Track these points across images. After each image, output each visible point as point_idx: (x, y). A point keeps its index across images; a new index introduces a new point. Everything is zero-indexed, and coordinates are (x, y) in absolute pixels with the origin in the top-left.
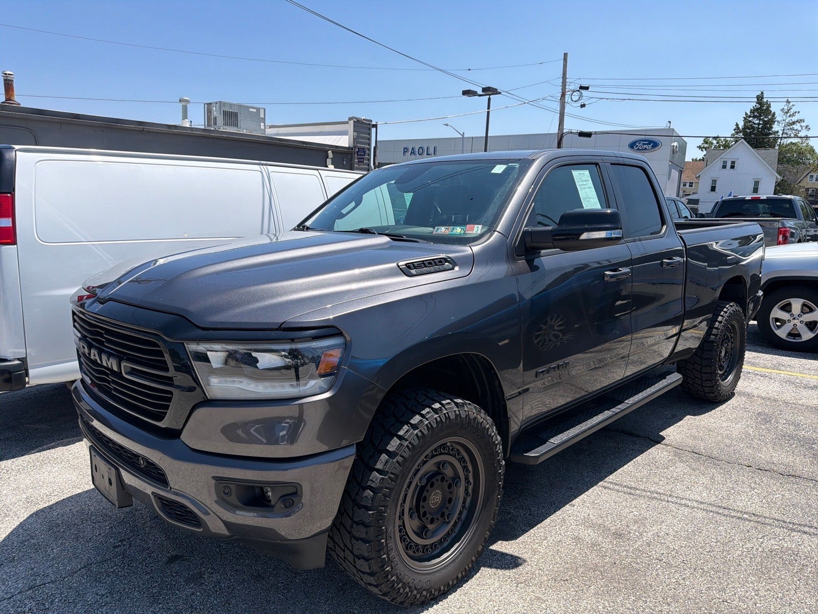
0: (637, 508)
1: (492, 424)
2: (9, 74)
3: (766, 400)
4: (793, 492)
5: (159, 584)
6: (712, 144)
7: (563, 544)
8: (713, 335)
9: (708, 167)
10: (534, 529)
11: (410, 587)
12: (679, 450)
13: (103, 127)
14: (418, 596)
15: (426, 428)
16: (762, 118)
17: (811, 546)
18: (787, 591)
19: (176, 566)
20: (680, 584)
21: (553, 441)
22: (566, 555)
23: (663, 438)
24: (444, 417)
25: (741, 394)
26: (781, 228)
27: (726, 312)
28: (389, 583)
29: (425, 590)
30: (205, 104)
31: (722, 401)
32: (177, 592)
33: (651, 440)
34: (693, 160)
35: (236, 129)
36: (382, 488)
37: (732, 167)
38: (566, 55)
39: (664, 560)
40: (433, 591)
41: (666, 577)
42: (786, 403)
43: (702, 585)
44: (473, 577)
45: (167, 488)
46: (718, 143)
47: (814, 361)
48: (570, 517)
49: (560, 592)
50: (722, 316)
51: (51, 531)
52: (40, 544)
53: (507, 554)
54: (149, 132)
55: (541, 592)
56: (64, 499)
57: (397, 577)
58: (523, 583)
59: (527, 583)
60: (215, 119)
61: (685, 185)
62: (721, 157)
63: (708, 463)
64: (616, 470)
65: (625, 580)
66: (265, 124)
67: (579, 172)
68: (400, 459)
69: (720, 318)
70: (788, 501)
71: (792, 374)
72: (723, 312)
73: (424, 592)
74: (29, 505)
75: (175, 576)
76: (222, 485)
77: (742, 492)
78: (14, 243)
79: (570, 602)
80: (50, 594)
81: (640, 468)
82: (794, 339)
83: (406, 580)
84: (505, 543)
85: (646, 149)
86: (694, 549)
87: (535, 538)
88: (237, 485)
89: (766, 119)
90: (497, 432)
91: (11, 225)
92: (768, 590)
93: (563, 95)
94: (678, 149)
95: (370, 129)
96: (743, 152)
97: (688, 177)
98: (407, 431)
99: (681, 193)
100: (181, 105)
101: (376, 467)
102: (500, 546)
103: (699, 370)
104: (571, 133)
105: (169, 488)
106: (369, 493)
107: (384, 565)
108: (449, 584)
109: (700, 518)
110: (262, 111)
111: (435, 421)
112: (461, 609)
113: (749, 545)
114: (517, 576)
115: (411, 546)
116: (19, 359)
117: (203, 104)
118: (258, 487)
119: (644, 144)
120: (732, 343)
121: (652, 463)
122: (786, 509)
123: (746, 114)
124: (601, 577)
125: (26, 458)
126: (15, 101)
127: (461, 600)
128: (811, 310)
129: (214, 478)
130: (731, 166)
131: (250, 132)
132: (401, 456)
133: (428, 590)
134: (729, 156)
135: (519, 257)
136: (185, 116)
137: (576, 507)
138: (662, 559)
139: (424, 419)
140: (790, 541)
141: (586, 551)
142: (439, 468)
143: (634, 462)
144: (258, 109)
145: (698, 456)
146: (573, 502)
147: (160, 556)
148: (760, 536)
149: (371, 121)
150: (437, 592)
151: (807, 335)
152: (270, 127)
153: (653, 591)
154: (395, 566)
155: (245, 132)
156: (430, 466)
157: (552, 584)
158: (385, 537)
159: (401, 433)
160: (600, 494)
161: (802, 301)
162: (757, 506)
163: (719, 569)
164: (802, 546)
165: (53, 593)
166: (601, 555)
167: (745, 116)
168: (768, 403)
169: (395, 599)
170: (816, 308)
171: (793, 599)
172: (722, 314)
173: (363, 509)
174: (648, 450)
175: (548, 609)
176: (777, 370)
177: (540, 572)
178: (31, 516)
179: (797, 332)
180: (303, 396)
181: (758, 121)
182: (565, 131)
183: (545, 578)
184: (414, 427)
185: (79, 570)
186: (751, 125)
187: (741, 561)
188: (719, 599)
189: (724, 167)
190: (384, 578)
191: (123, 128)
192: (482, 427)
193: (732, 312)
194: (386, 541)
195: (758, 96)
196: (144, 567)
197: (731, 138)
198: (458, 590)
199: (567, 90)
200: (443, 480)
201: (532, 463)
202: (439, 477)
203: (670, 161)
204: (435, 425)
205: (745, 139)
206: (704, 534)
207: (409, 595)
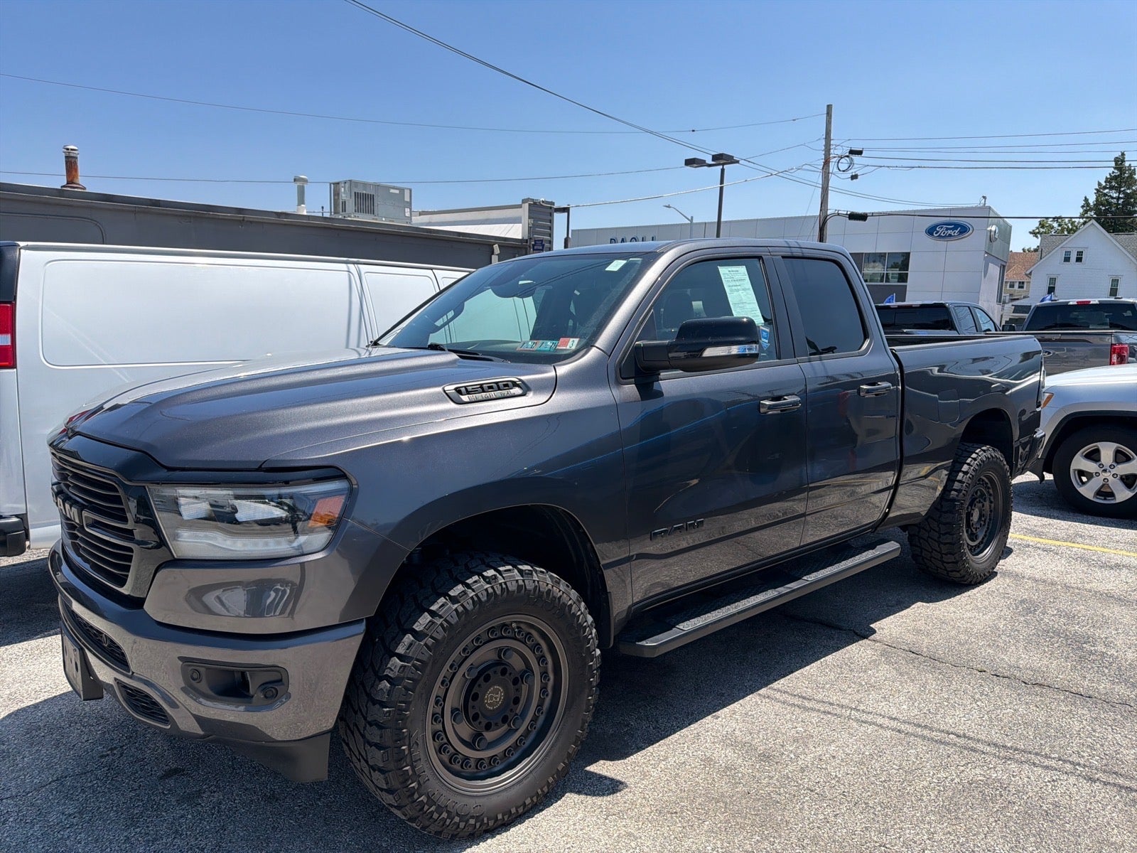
0: (804, 722)
1: (578, 600)
2: (72, 150)
3: (1040, 583)
4: (1031, 706)
5: (144, 804)
6: (1053, 227)
7: (687, 767)
8: (955, 490)
9: (1042, 260)
10: (654, 746)
11: (448, 812)
12: (891, 647)
13: (190, 217)
14: (462, 825)
15: (471, 601)
16: (1122, 189)
17: (1030, 778)
18: (974, 835)
19: (171, 782)
20: (828, 822)
21: (681, 627)
22: (685, 781)
23: (874, 632)
24: (500, 588)
25: (1005, 574)
26: (1115, 345)
27: (975, 459)
28: (415, 804)
29: (472, 817)
30: (330, 184)
31: (973, 583)
32: (164, 813)
33: (856, 634)
34: (1024, 250)
35: (372, 216)
36: (403, 679)
37: (1079, 259)
38: (829, 107)
39: (818, 790)
40: (485, 820)
41: (813, 813)
42: (1067, 587)
43: (859, 824)
44: (552, 805)
45: (129, 672)
46: (1059, 225)
47: (1129, 530)
48: (707, 732)
49: (662, 827)
50: (968, 464)
51: (28, 736)
52: (10, 750)
53: (606, 778)
54: (251, 222)
55: (636, 827)
56: (55, 697)
57: (428, 797)
58: (615, 815)
59: (621, 814)
60: (344, 203)
61: (1012, 286)
62: (1062, 245)
63: (926, 665)
64: (792, 672)
65: (755, 815)
66: (411, 209)
67: (730, 269)
68: (430, 641)
69: (965, 468)
70: (1020, 718)
71: (1091, 548)
72: (970, 459)
73: (470, 820)
74: (10, 703)
75: (166, 794)
76: (190, 668)
77: (959, 705)
78: (13, 366)
79: (671, 840)
80: (5, 811)
81: (827, 671)
82: (1105, 499)
83: (442, 802)
84: (608, 763)
85: (950, 235)
86: (864, 778)
87: (651, 758)
88: (207, 668)
89: (1128, 191)
90: (587, 611)
91: (10, 344)
92: (949, 832)
93: (827, 163)
94: (997, 235)
95: (551, 215)
96: (1095, 239)
97: (1016, 274)
98: (443, 605)
99: (1006, 296)
100: (295, 186)
101: (396, 651)
102: (602, 768)
103: (936, 538)
104: (838, 214)
105: (131, 673)
106: (385, 684)
107: (407, 780)
108: (511, 811)
109: (887, 737)
110: (407, 193)
111: (485, 593)
112: (522, 845)
113: (942, 775)
114: (611, 806)
115: (456, 758)
116: (17, 516)
117: (328, 184)
118: (238, 671)
119: (947, 229)
120: (991, 502)
121: (846, 664)
122: (1013, 728)
123: (1099, 184)
124: (723, 810)
125: (25, 644)
126: (79, 184)
127: (526, 834)
128: (1128, 459)
129: (180, 658)
130: (1077, 258)
131: (390, 221)
132: (432, 637)
133: (477, 818)
134: (1073, 244)
135: (625, 381)
136: (301, 201)
137: (720, 719)
138: (815, 790)
139: (470, 590)
140: (1002, 770)
141: (715, 776)
142: (500, 657)
143: (821, 663)
144: (402, 190)
145: (914, 655)
146: (719, 712)
147: (156, 769)
148: (962, 763)
149: (553, 204)
150: (493, 821)
151: (1123, 495)
152: (421, 214)
153: (788, 829)
154: (424, 783)
155: (383, 221)
156: (485, 654)
157: (654, 817)
158: (407, 743)
159: (434, 608)
160: (759, 703)
161: (1114, 446)
162: (973, 724)
163: (889, 804)
164: (1017, 778)
165: (9, 810)
166: (733, 781)
167: (1097, 188)
168: (1041, 587)
169: (428, 827)
170: (1135, 456)
171: (979, 845)
172: (968, 461)
173: (377, 706)
174: (846, 646)
175: (638, 848)
176: (1070, 542)
177: (644, 801)
178: (9, 716)
179: (1109, 490)
180: (287, 556)
181: (1117, 195)
182: (829, 212)
183: (648, 809)
184: (454, 600)
185: (50, 783)
186: (1106, 200)
187: (924, 794)
188: (876, 842)
189: (1067, 259)
190: (409, 796)
191: (217, 217)
192: (561, 602)
193: (985, 459)
194: (409, 748)
195: (1117, 158)
196: (131, 782)
197: (1080, 218)
198: (527, 821)
199: (831, 156)
200: (504, 672)
201: (647, 655)
202: (499, 668)
203: (986, 253)
204: (484, 599)
205: (1097, 220)
206: (885, 758)
207: (447, 823)
